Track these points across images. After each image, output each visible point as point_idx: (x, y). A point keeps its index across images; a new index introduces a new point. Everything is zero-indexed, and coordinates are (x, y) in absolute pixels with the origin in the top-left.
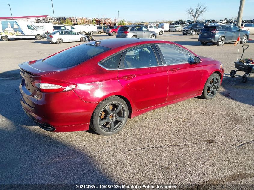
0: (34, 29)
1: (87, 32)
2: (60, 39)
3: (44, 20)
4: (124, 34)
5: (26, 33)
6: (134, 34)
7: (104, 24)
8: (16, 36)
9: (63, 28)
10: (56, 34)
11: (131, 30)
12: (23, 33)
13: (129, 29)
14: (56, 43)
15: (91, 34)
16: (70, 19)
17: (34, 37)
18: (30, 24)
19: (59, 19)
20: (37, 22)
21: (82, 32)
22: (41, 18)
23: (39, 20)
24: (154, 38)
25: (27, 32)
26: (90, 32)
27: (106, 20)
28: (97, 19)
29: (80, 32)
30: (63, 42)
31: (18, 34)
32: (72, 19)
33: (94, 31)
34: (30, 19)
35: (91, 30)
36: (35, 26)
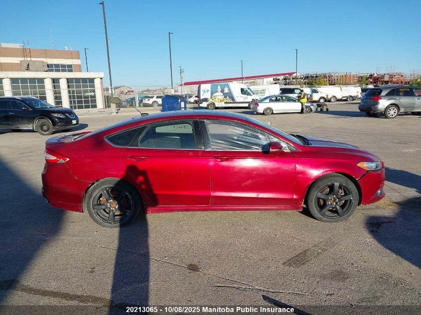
0: (249, 94)
1: (339, 97)
2: (269, 108)
3: (284, 79)
4: (372, 101)
5: (237, 100)
6: (392, 101)
8: (225, 103)
9: (297, 91)
12: (233, 99)
14: (263, 114)
15: (346, 100)
16: (325, 77)
17: (247, 105)
18: (245, 87)
19: (307, 77)
20: (275, 83)
21: (329, 97)
22: (282, 77)
23: (279, 80)
25: (239, 97)
26: (346, 97)
28: (376, 75)
29: (326, 97)
31: (228, 101)
32: (327, 77)
33: (353, 95)
34: (266, 80)
35: (347, 95)
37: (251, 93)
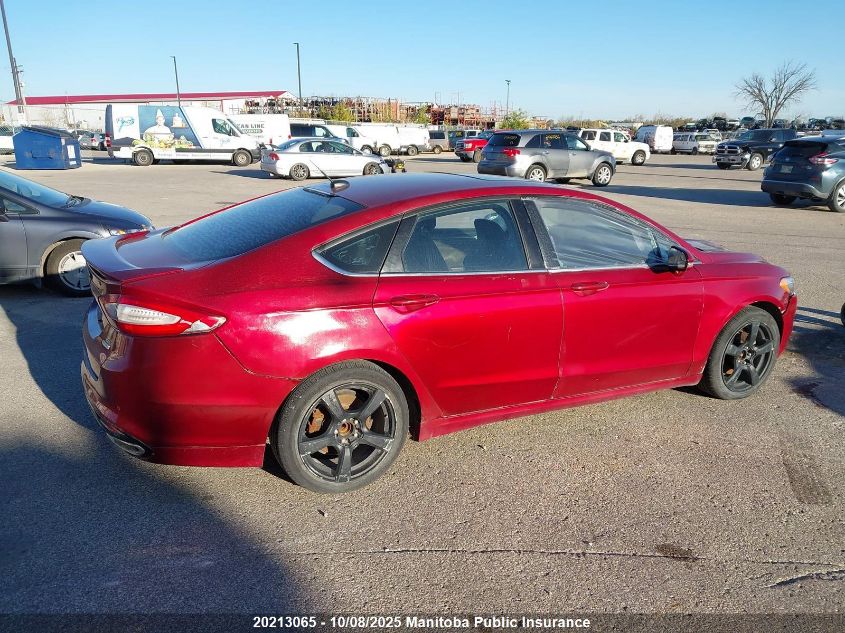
0: (231, 133)
1: (395, 146)
2: (301, 166)
3: (270, 104)
4: (505, 156)
5: (205, 144)
6: (537, 158)
7: (455, 122)
8: (178, 150)
9: (319, 132)
10: (291, 150)
11: (530, 145)
12: (197, 143)
13: (522, 143)
14: (289, 178)
15: (406, 154)
16: (350, 103)
17: (228, 157)
18: (221, 117)
19: (315, 103)
20: (251, 112)
21: (378, 146)
22: (263, 100)
23: (257, 104)
24: (606, 172)
25: (211, 140)
26: (405, 147)
27: (462, 110)
28: (435, 107)
29: (373, 146)
30: (309, 177)
31: (184, 146)
32: (354, 105)
33: (417, 144)
34: (228, 103)
35: (408, 143)
36: (236, 123)
37: (236, 130)
